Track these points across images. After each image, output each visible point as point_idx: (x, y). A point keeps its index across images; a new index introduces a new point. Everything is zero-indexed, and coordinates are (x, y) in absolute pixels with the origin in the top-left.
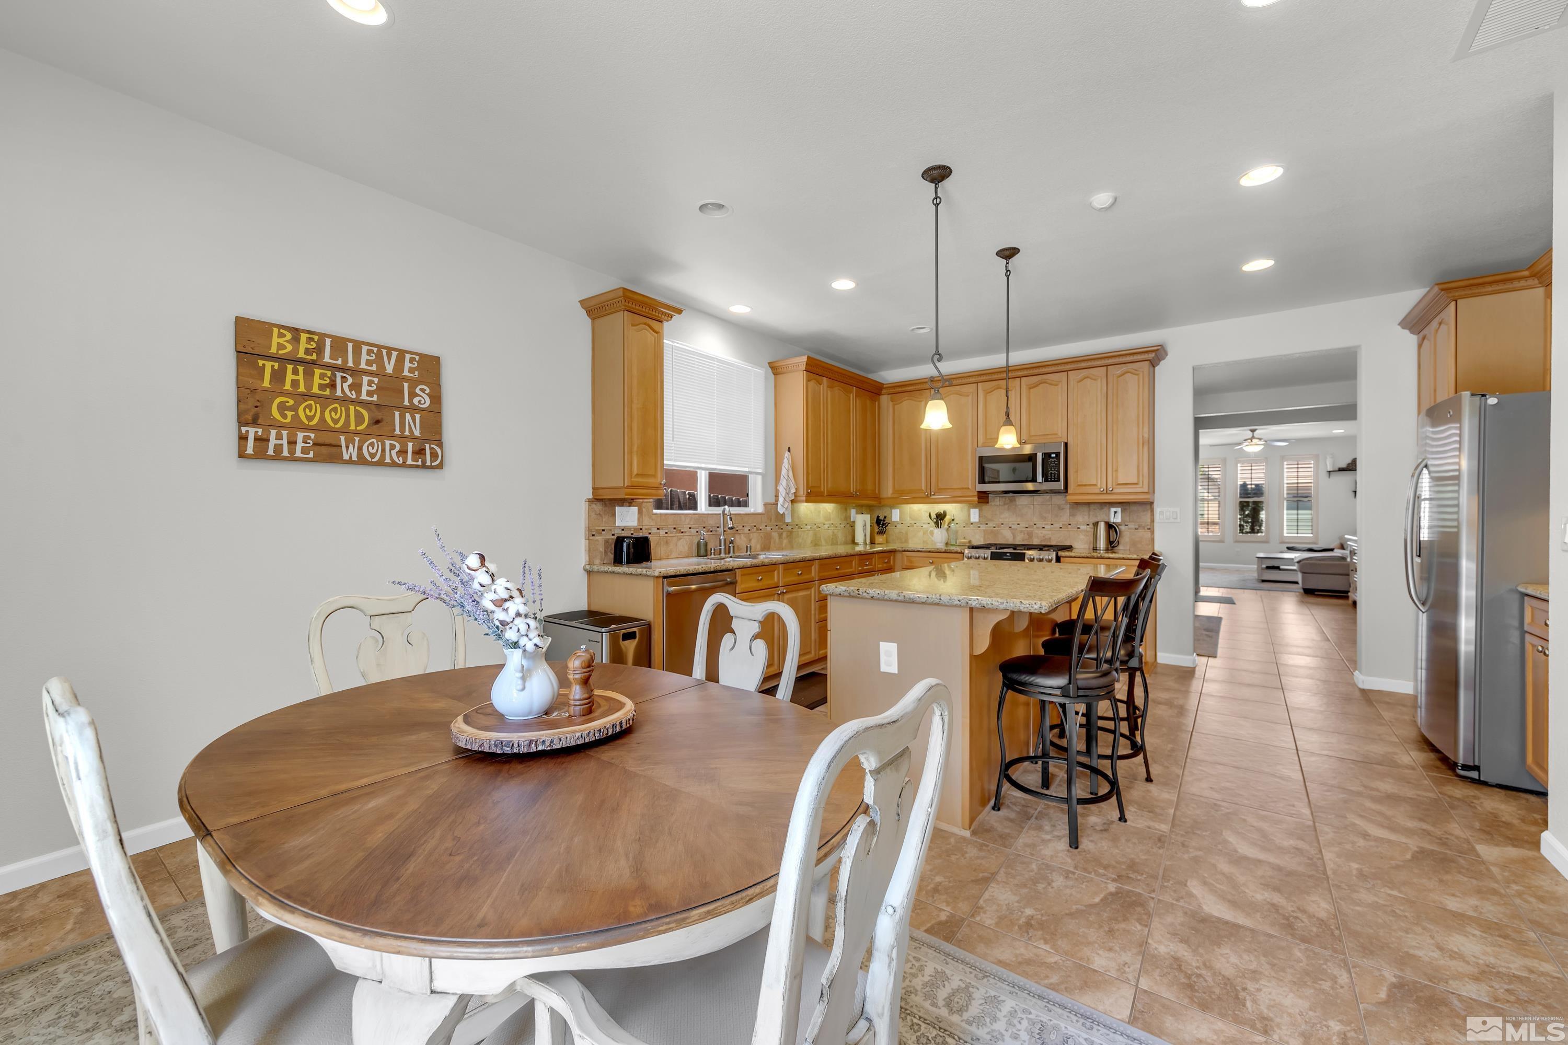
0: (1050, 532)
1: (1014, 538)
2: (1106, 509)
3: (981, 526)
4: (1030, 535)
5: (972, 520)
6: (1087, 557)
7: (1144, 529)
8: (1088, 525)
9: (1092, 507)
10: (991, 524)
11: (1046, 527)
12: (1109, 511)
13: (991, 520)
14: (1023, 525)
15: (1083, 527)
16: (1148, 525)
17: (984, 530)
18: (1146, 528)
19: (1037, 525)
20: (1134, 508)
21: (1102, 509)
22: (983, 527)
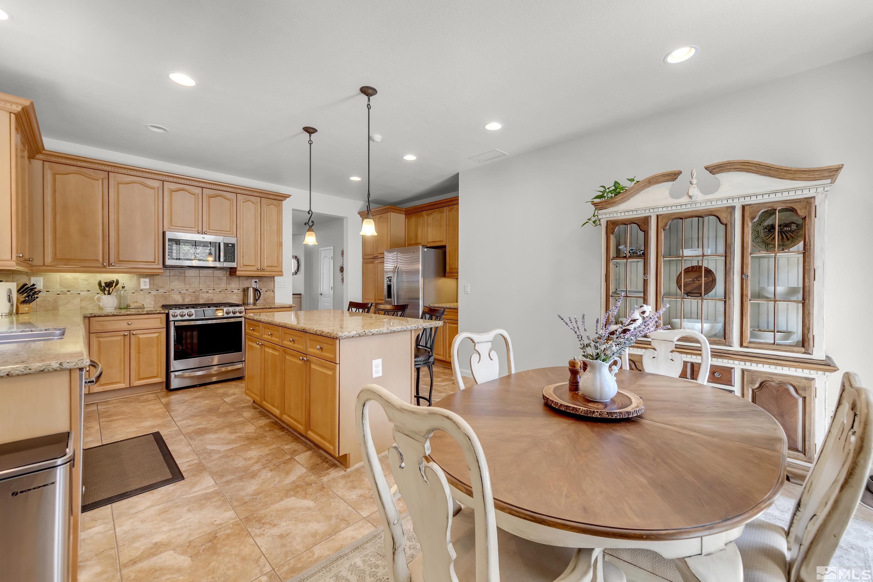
0: (212, 295)
1: (184, 299)
2: (249, 280)
3: (152, 292)
4: (197, 298)
5: (142, 287)
6: (263, 309)
7: (270, 291)
8: (239, 289)
9: (241, 279)
10: (162, 290)
11: (209, 291)
12: (251, 281)
13: (161, 287)
14: (191, 290)
15: (235, 291)
16: (272, 289)
17: (155, 295)
18: (271, 291)
19: (203, 291)
20: (265, 279)
21: (247, 280)
22: (154, 293)
